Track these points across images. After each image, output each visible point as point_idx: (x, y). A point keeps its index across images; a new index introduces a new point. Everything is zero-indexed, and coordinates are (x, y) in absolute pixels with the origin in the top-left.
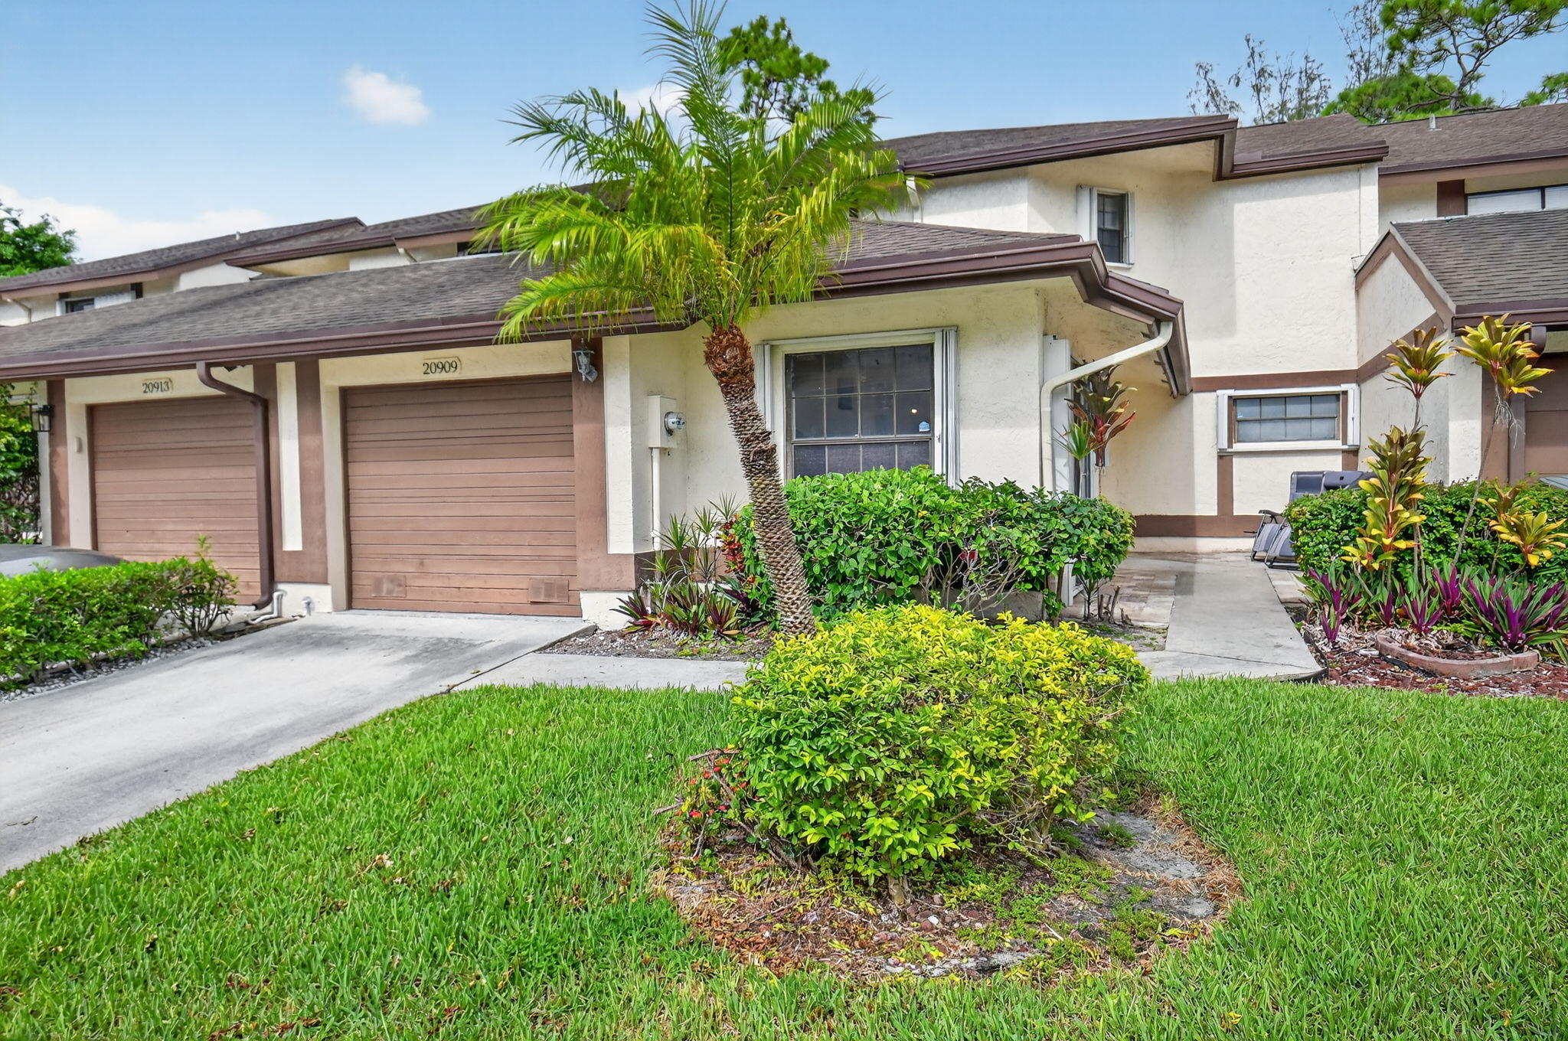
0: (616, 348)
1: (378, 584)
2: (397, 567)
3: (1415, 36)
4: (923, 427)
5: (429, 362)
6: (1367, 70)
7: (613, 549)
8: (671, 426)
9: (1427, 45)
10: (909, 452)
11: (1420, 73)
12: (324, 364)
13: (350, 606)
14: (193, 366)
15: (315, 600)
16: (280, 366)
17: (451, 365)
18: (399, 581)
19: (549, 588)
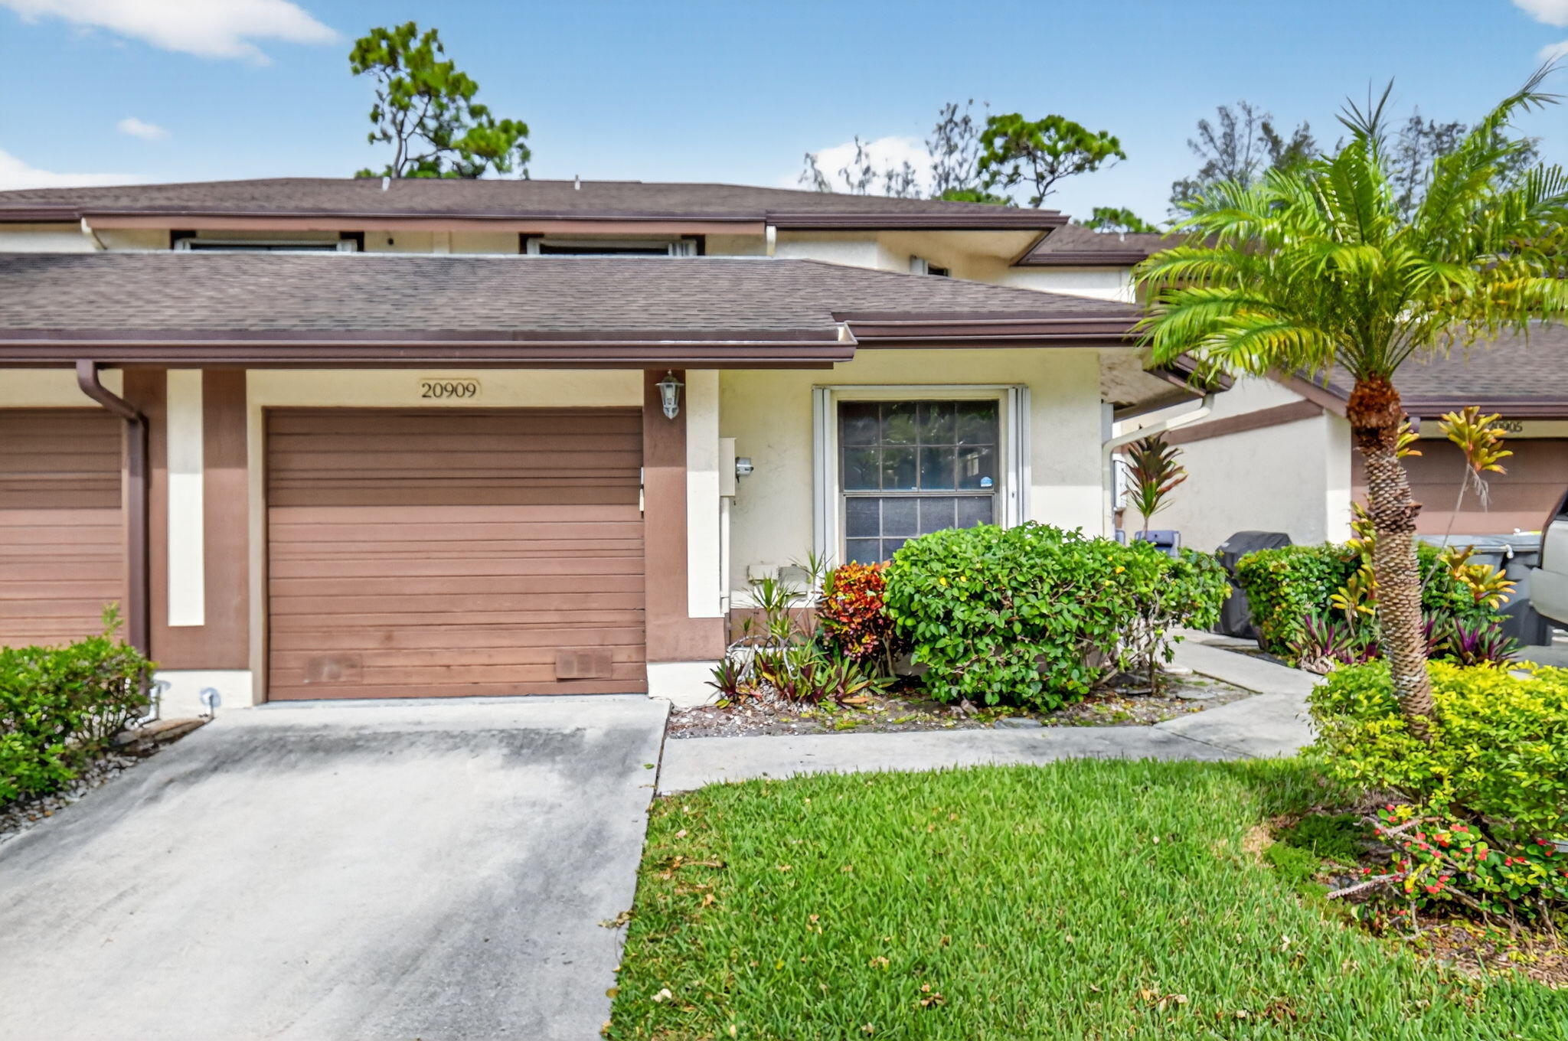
0: (704, 384)
1: (314, 666)
2: (347, 643)
3: (1002, 160)
4: (986, 482)
5: (432, 383)
6: (947, 181)
7: (694, 612)
8: (742, 472)
9: (1008, 168)
10: (971, 508)
11: (996, 191)
12: (252, 375)
13: (267, 700)
14: (73, 365)
15: (222, 692)
16: (174, 376)
17: (466, 389)
18: (349, 661)
19: (584, 660)
